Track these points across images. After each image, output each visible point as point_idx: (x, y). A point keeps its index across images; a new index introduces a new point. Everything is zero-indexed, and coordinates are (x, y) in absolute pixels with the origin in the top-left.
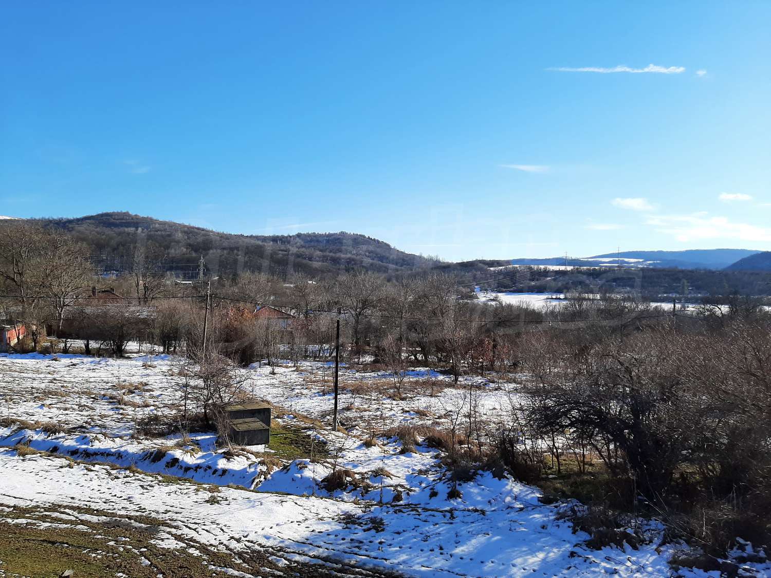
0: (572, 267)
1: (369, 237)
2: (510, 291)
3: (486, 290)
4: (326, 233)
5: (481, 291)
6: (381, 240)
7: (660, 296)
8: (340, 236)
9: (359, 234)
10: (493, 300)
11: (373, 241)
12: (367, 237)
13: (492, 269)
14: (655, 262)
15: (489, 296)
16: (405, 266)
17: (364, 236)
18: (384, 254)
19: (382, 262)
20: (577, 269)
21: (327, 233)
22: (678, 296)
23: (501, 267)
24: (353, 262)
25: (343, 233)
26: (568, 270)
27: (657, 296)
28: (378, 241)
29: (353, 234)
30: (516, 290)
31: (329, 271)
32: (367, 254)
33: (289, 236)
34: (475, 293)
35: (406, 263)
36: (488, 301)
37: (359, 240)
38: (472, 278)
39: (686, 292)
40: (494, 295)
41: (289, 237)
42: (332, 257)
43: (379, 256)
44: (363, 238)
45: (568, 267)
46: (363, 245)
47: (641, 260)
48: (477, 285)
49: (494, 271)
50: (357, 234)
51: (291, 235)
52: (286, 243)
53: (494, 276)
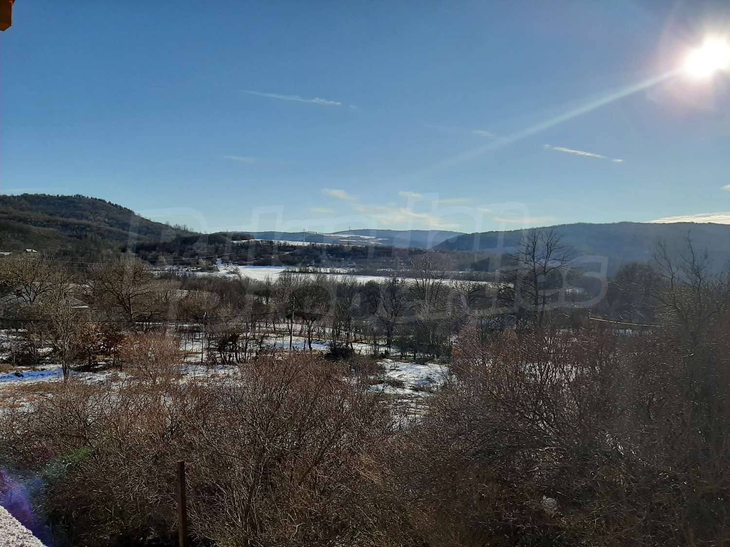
0: (309, 243)
1: (110, 202)
2: (251, 264)
3: (228, 263)
4: (58, 195)
5: (222, 263)
6: (123, 206)
7: (378, 270)
8: (75, 200)
9: (98, 198)
10: (233, 273)
11: (114, 207)
12: (107, 202)
13: (235, 242)
14: (384, 239)
15: (230, 269)
16: (149, 235)
17: (104, 201)
18: (126, 221)
19: (123, 230)
20: (313, 245)
21: (60, 196)
22: (392, 270)
23: (244, 241)
24: (88, 229)
25: (78, 197)
26: (305, 245)
27: (376, 270)
28: (120, 207)
29: (92, 198)
30: (257, 263)
31: (57, 238)
32: (106, 220)
33: (13, 196)
34: (215, 266)
35: (150, 231)
36: (228, 273)
37: (97, 205)
38: (214, 251)
39: (399, 267)
40: (234, 267)
41: (12, 198)
42: (63, 222)
43: (120, 222)
44: (102, 203)
45: (305, 243)
46: (102, 210)
47: (373, 238)
48: (218, 258)
49: (237, 244)
50: (96, 199)
51: (15, 195)
52: (8, 204)
53: (237, 249)
